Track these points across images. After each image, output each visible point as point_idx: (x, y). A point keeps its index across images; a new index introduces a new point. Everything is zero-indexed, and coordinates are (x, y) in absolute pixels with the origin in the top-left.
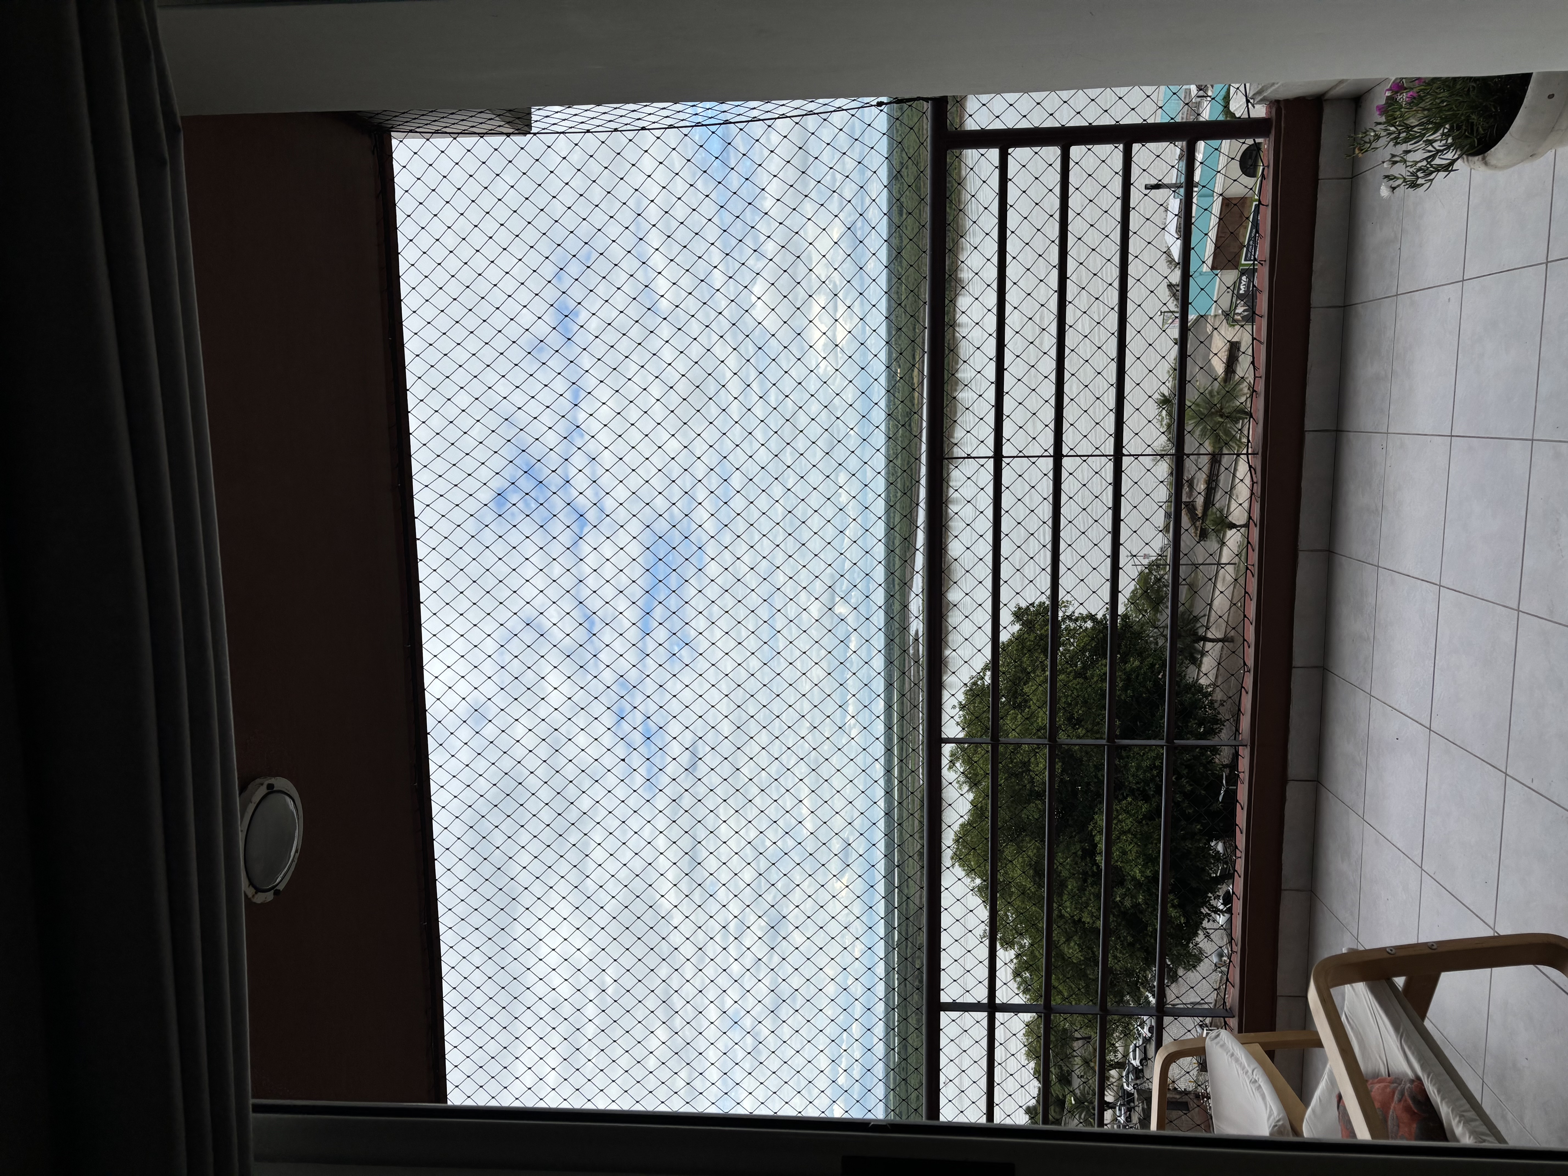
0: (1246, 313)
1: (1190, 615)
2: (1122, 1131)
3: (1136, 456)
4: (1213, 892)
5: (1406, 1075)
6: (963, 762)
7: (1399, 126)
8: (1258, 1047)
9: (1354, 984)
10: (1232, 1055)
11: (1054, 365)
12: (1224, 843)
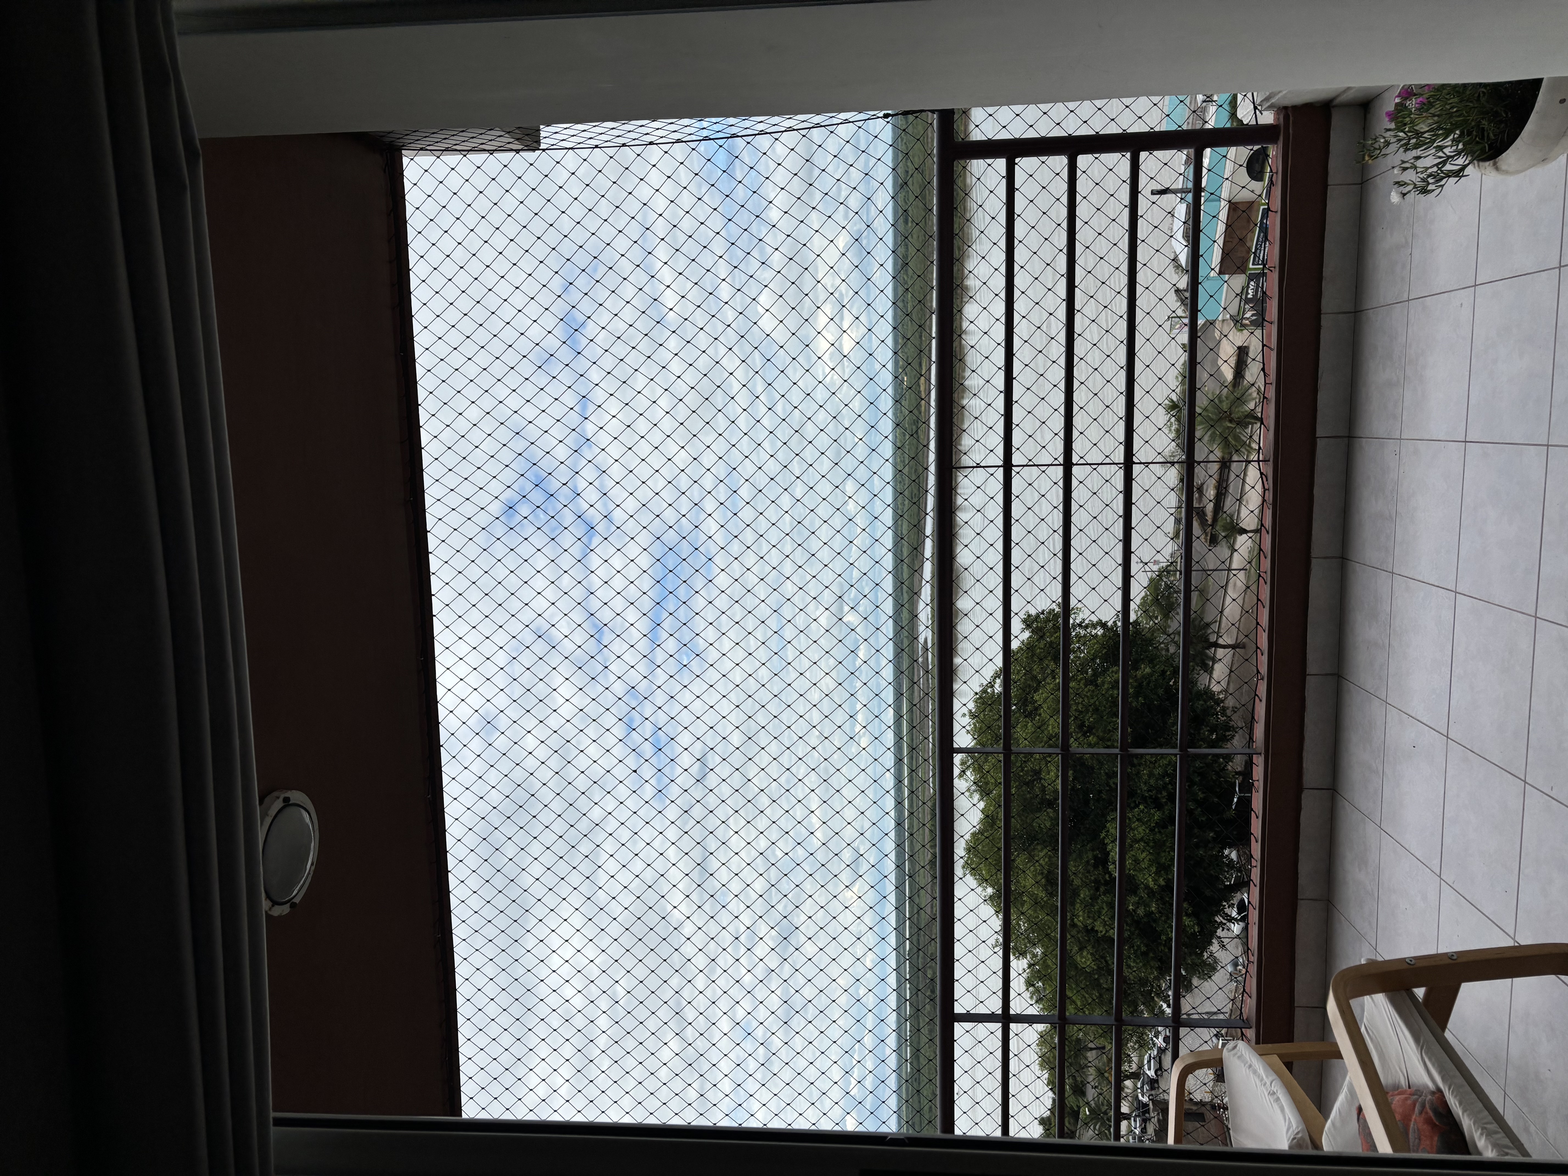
0: (1254, 318)
1: (1200, 621)
2: (1138, 1145)
3: (1147, 464)
4: (1227, 901)
5: (1427, 1087)
6: (973, 771)
7: (1409, 132)
8: (1275, 1058)
9: (1373, 996)
10: (1250, 1066)
11: (1062, 373)
12: (1238, 851)
